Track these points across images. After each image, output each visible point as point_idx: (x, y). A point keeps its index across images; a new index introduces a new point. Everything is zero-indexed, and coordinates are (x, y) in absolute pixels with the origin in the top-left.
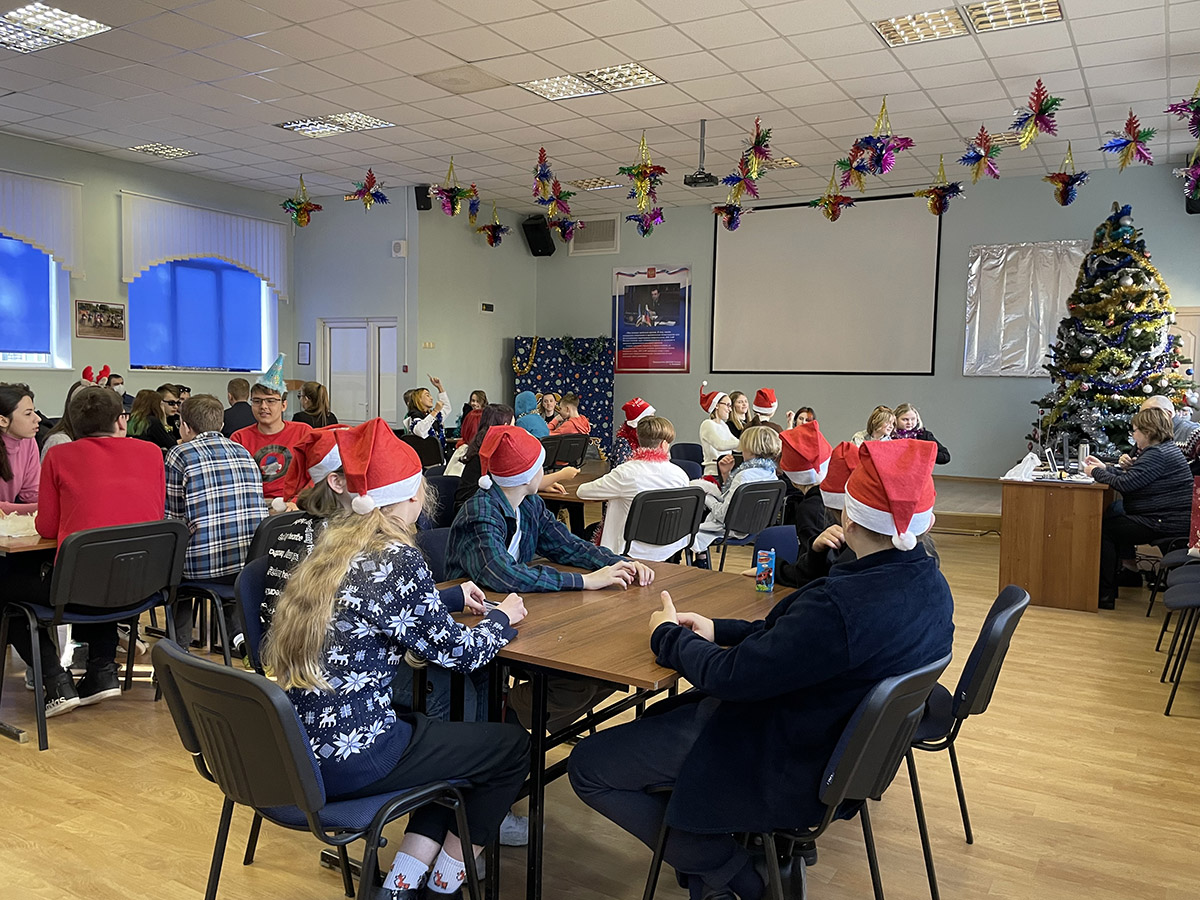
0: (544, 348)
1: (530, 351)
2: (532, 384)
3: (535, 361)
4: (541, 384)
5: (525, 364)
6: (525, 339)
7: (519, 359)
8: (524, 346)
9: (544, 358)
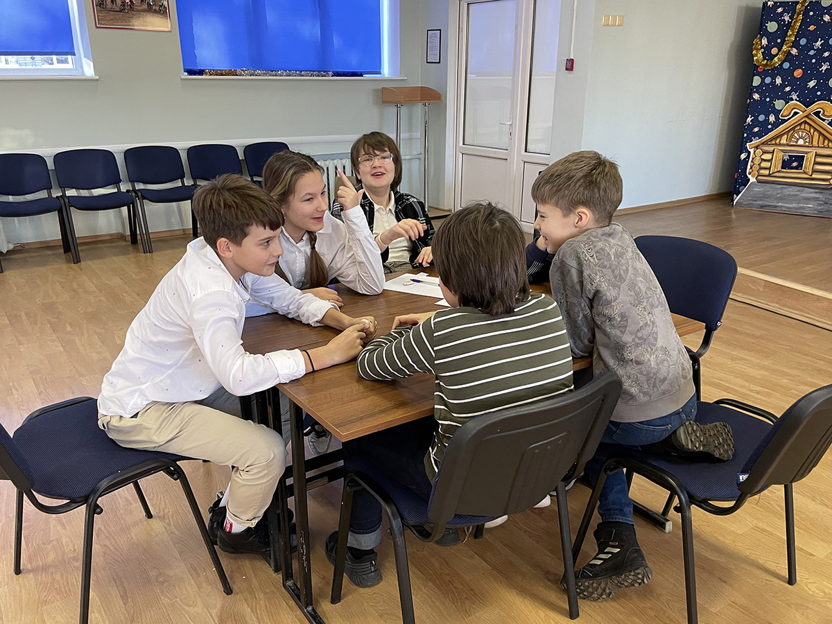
0: (817, 20)
1: (789, 25)
2: (783, 86)
3: (795, 44)
4: (800, 86)
5: (774, 51)
6: (782, 4)
7: (765, 42)
8: (777, 18)
9: (812, 38)
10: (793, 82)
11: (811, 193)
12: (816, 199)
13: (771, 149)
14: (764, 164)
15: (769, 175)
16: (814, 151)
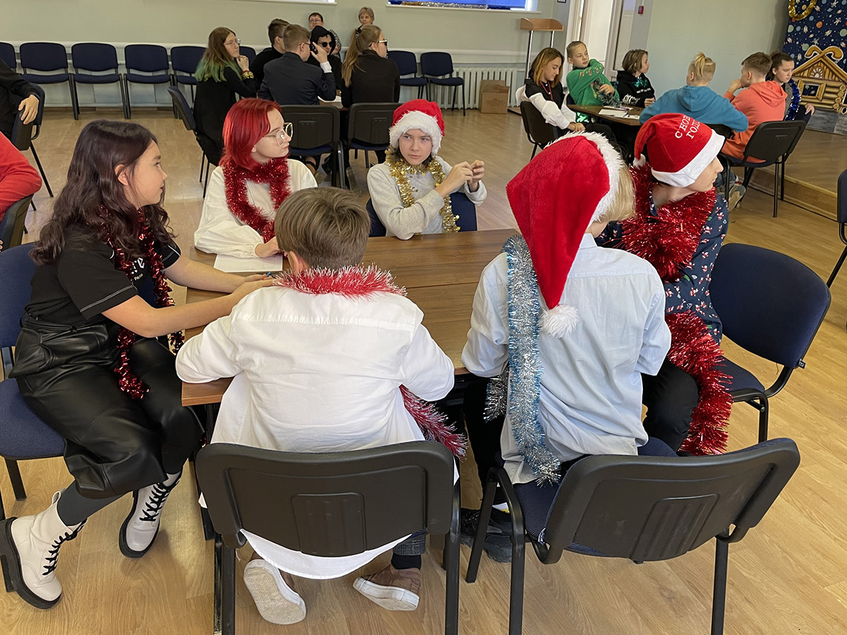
5: (804, 7)
10: (815, 31)
11: (820, 114)
12: (823, 118)
16: (825, 83)
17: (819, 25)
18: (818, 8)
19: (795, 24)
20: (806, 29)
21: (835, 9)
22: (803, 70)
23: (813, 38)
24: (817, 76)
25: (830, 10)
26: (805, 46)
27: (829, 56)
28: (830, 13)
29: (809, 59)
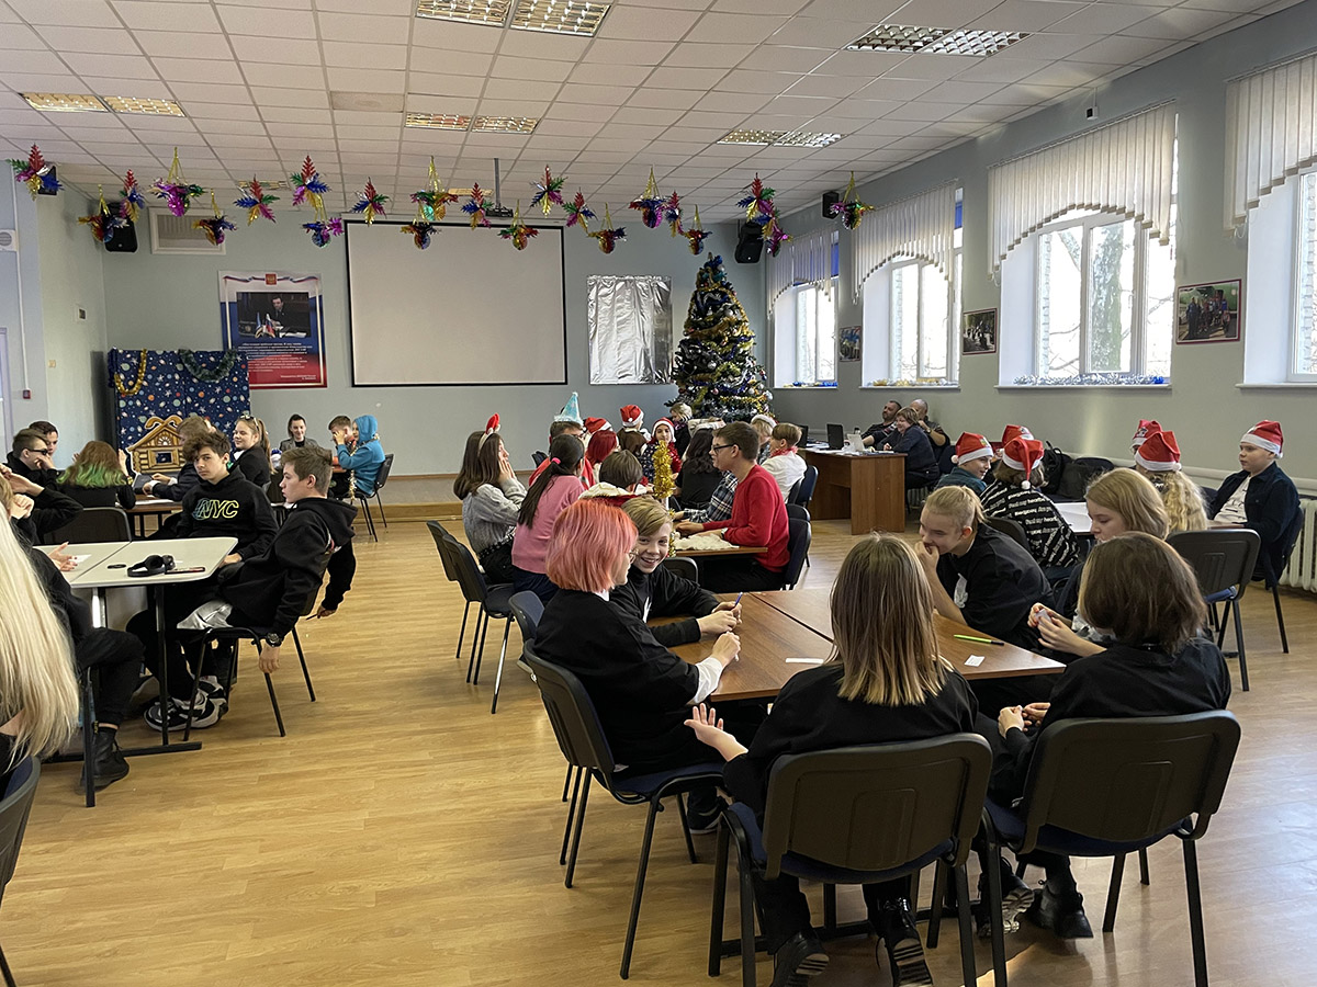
2: (143, 406)
4: (154, 406)
5: (131, 383)
6: (129, 352)
7: (122, 377)
10: (149, 403)
13: (145, 450)
14: (143, 462)
15: (150, 469)
16: (176, 449)
17: (151, 398)
18: (145, 383)
19: (127, 399)
20: (138, 403)
21: (162, 384)
22: (149, 441)
23: (148, 411)
24: (165, 444)
25: (157, 384)
26: (142, 419)
27: (172, 424)
28: (159, 386)
29: (149, 431)
